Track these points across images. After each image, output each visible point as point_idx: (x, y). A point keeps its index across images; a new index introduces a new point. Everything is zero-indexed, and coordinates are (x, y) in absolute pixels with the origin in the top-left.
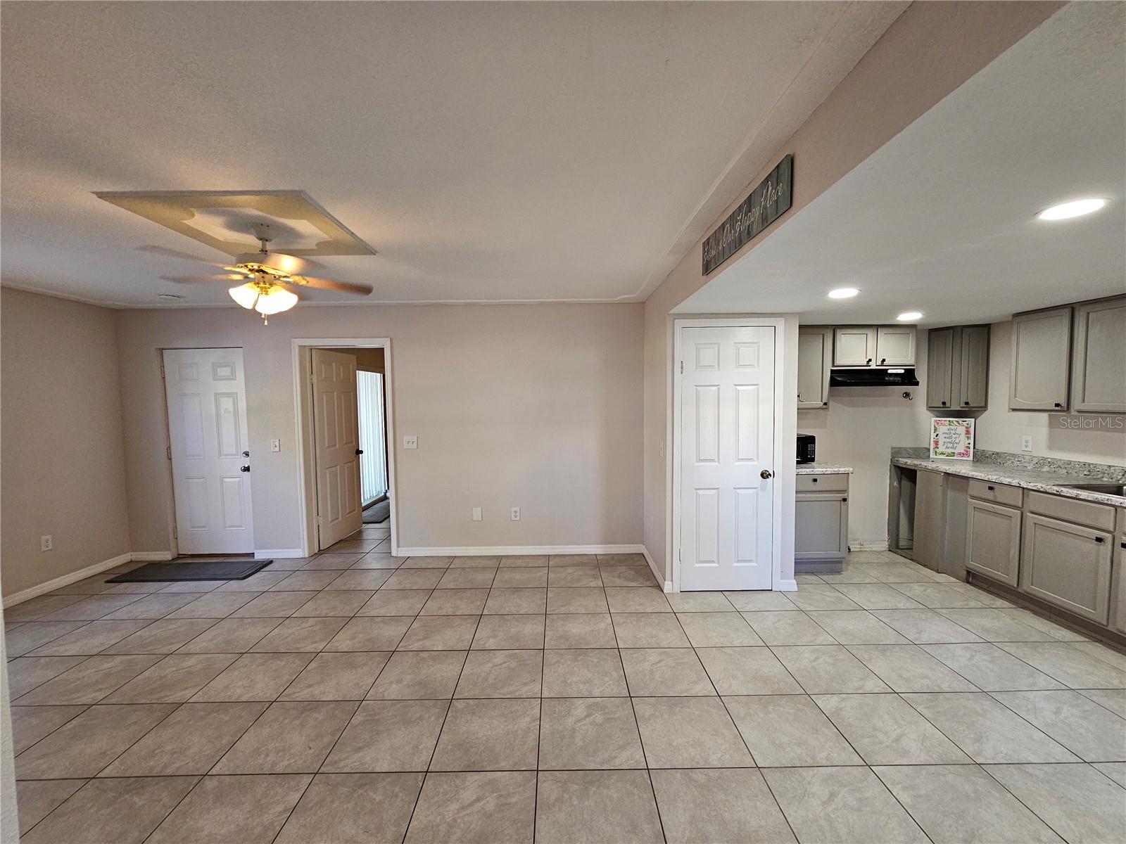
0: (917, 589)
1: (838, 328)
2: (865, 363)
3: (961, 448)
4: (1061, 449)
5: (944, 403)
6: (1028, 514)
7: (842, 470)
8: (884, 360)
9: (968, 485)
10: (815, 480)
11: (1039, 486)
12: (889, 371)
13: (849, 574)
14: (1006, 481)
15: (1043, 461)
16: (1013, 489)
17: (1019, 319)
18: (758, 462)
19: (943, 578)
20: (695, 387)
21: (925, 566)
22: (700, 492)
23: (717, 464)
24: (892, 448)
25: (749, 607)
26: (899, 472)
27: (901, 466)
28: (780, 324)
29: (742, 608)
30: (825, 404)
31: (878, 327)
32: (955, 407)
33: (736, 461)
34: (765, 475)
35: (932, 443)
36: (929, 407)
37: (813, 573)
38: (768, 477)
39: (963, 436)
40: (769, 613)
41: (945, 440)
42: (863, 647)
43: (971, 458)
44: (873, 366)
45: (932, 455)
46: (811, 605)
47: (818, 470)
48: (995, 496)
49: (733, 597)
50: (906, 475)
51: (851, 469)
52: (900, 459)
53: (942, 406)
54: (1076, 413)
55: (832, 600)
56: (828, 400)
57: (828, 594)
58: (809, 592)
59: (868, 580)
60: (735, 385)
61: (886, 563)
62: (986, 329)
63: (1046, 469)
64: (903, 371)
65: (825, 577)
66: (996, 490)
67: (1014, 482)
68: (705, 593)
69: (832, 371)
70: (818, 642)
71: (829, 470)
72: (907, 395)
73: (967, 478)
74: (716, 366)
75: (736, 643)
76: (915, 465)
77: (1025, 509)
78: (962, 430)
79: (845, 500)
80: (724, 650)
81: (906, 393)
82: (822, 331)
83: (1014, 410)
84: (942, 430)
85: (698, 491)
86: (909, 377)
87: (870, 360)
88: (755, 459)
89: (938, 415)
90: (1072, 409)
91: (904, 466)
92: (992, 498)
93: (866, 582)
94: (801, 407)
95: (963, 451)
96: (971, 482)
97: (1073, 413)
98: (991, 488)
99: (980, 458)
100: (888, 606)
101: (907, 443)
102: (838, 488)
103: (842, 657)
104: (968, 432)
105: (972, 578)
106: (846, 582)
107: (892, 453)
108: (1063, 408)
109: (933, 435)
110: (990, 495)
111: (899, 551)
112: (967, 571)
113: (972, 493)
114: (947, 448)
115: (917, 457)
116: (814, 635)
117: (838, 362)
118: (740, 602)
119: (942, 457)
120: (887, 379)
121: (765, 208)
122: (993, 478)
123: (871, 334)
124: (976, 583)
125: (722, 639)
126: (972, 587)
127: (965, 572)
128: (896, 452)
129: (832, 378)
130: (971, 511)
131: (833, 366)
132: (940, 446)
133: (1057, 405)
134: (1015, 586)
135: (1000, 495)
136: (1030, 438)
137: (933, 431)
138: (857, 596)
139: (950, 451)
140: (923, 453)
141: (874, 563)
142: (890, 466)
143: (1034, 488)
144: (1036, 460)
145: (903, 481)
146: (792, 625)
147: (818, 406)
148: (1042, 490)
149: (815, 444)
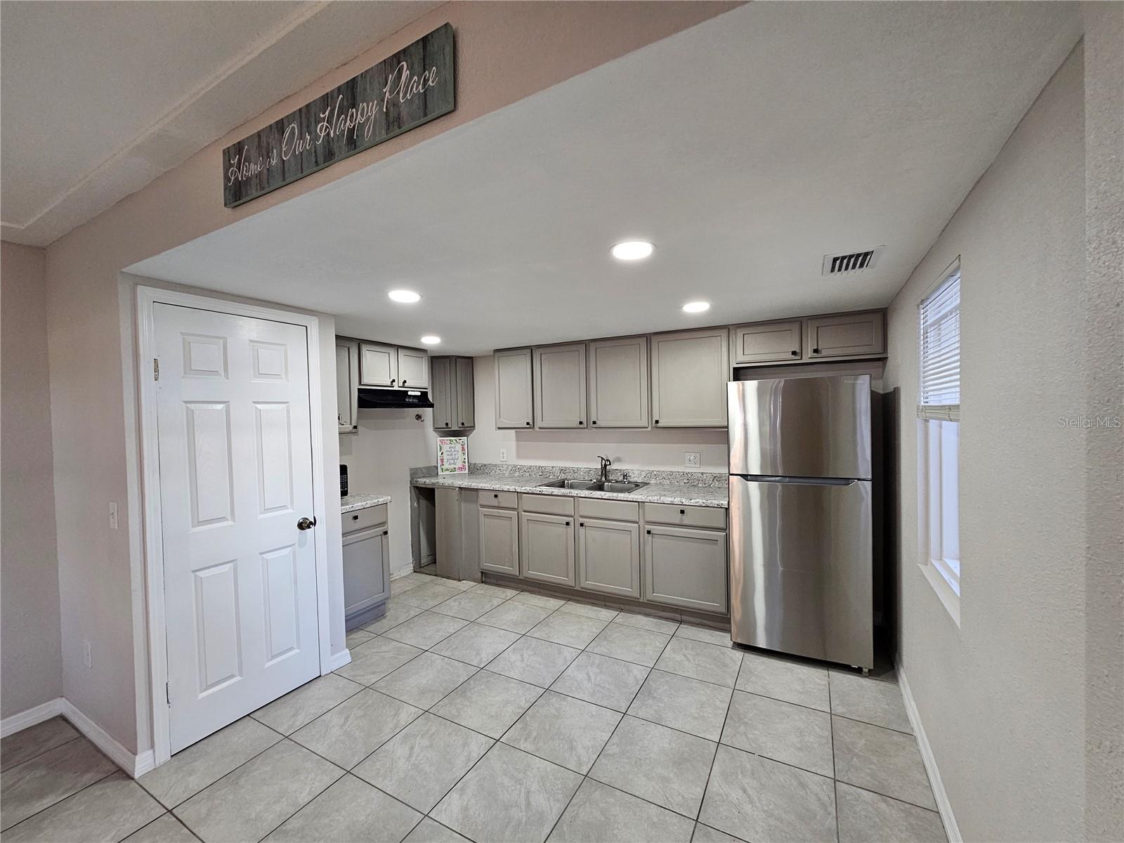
0: (453, 606)
1: (364, 343)
2: (389, 384)
3: (459, 464)
4: (525, 458)
5: (447, 424)
6: (523, 513)
7: (381, 500)
8: (405, 382)
9: (478, 497)
10: (356, 518)
11: (528, 489)
12: (409, 393)
13: (395, 612)
14: (506, 488)
15: (515, 468)
16: (511, 494)
17: (498, 354)
18: (293, 509)
19: (466, 585)
20: (183, 403)
21: (448, 578)
22: (201, 574)
23: (231, 523)
24: (411, 470)
25: (301, 720)
26: (417, 492)
27: (420, 486)
28: (313, 324)
29: (290, 728)
30: (355, 427)
31: (398, 347)
32: (455, 428)
33: (261, 513)
34: (304, 525)
35: (439, 461)
36: (436, 428)
37: (357, 628)
38: (309, 527)
39: (460, 452)
40: (329, 714)
41: (448, 457)
42: (446, 700)
43: (467, 471)
44: (396, 388)
45: (440, 472)
46: (374, 673)
47: (358, 505)
48: (499, 502)
49: (268, 717)
50: (426, 495)
51: (389, 498)
52: (419, 480)
53: (445, 426)
54: (538, 430)
55: (391, 655)
56: (357, 423)
57: (384, 648)
58: (365, 656)
59: (413, 613)
60: (254, 402)
61: (418, 586)
62: (470, 360)
63: (517, 474)
64: (419, 394)
65: (371, 628)
66: (499, 497)
67: (512, 489)
68: (221, 735)
69: (359, 390)
70: (403, 723)
71: (369, 503)
72: (418, 417)
73: (477, 490)
74: (222, 373)
75: (304, 798)
76: (433, 484)
77: (520, 510)
78: (459, 447)
79: (386, 533)
80: (288, 826)
81: (417, 415)
82: (348, 344)
83: (499, 428)
84: (446, 448)
85: (198, 573)
86: (423, 401)
87: (394, 381)
88: (289, 506)
89: (442, 435)
90: (535, 427)
91: (423, 486)
92: (496, 504)
93: (412, 616)
94: (342, 431)
95: (461, 466)
96: (480, 493)
97: (537, 429)
98: (496, 496)
99: (474, 470)
100: (442, 636)
101: (421, 464)
102: (378, 522)
103: (434, 729)
104: (463, 449)
105: (487, 578)
106: (394, 624)
107: (411, 475)
108: (530, 425)
109: (439, 454)
110: (495, 502)
111: (422, 570)
112: (482, 572)
113: (481, 503)
114: (450, 464)
115: (430, 476)
116: (395, 715)
117: (365, 381)
118: (285, 720)
119: (448, 473)
120: (407, 400)
121: (395, 104)
122: (497, 487)
123: (392, 352)
124: (488, 580)
125: (277, 808)
126: (487, 586)
127: (480, 574)
128: (414, 473)
129: (359, 397)
130: (482, 518)
131: (360, 384)
132: (444, 463)
133: (528, 424)
134: (518, 574)
135: (504, 500)
136: (504, 450)
137: (439, 450)
138: (412, 638)
139: (452, 466)
140: (432, 471)
141: (408, 591)
142: (410, 487)
143: (525, 491)
144: (510, 468)
145: (420, 501)
146: (365, 715)
147: (348, 430)
148: (530, 492)
149: (347, 474)
